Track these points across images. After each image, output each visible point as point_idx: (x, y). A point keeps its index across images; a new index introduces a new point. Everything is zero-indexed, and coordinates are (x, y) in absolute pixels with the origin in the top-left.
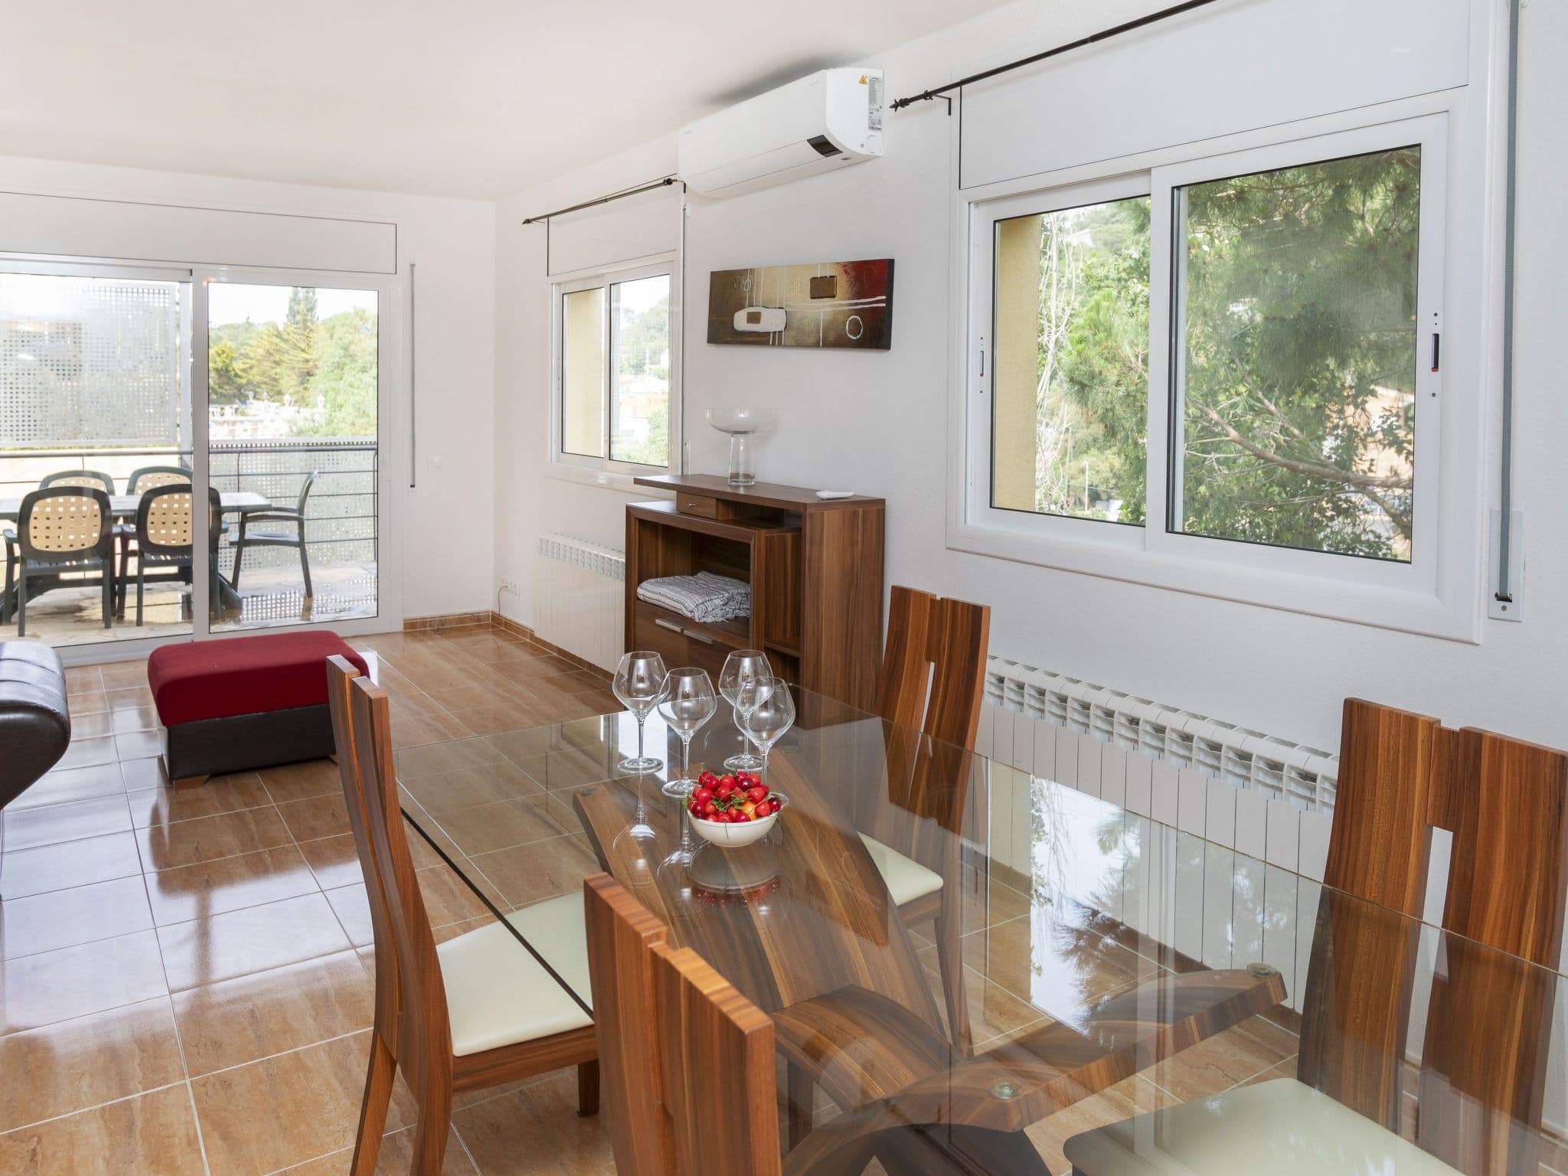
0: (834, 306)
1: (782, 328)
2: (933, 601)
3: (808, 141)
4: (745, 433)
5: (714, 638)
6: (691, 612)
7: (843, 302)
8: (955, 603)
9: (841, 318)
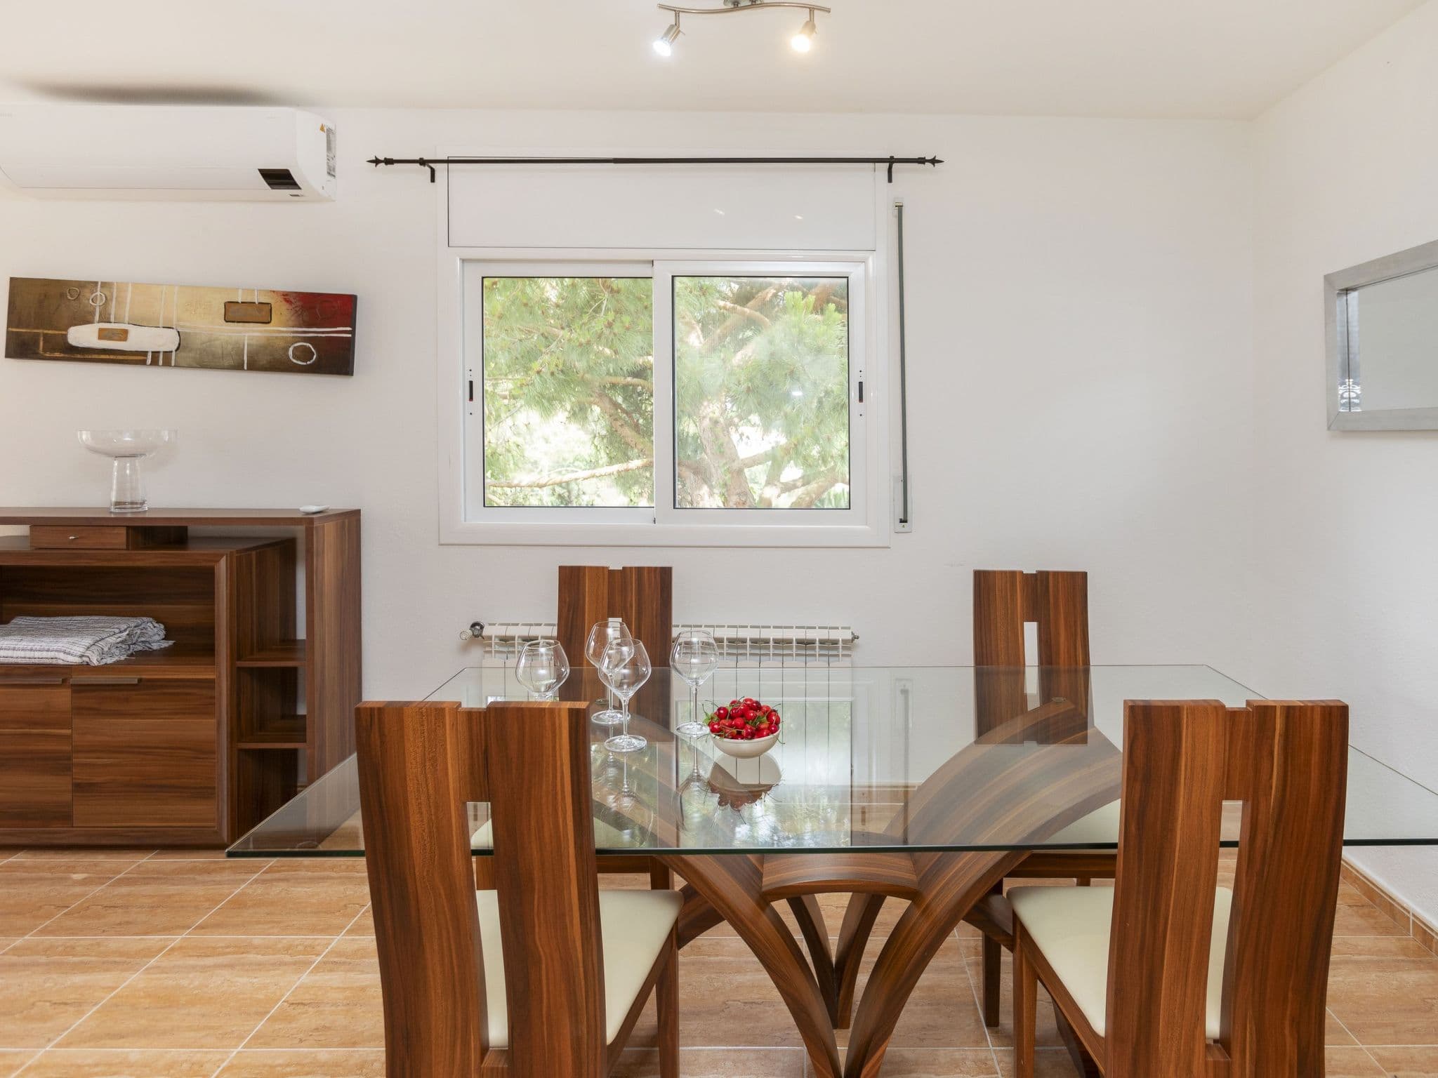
0: (266, 331)
1: (174, 348)
2: (612, 573)
3: (260, 170)
4: (133, 456)
5: (139, 677)
6: (81, 656)
7: (285, 329)
8: (640, 570)
9: (282, 344)
